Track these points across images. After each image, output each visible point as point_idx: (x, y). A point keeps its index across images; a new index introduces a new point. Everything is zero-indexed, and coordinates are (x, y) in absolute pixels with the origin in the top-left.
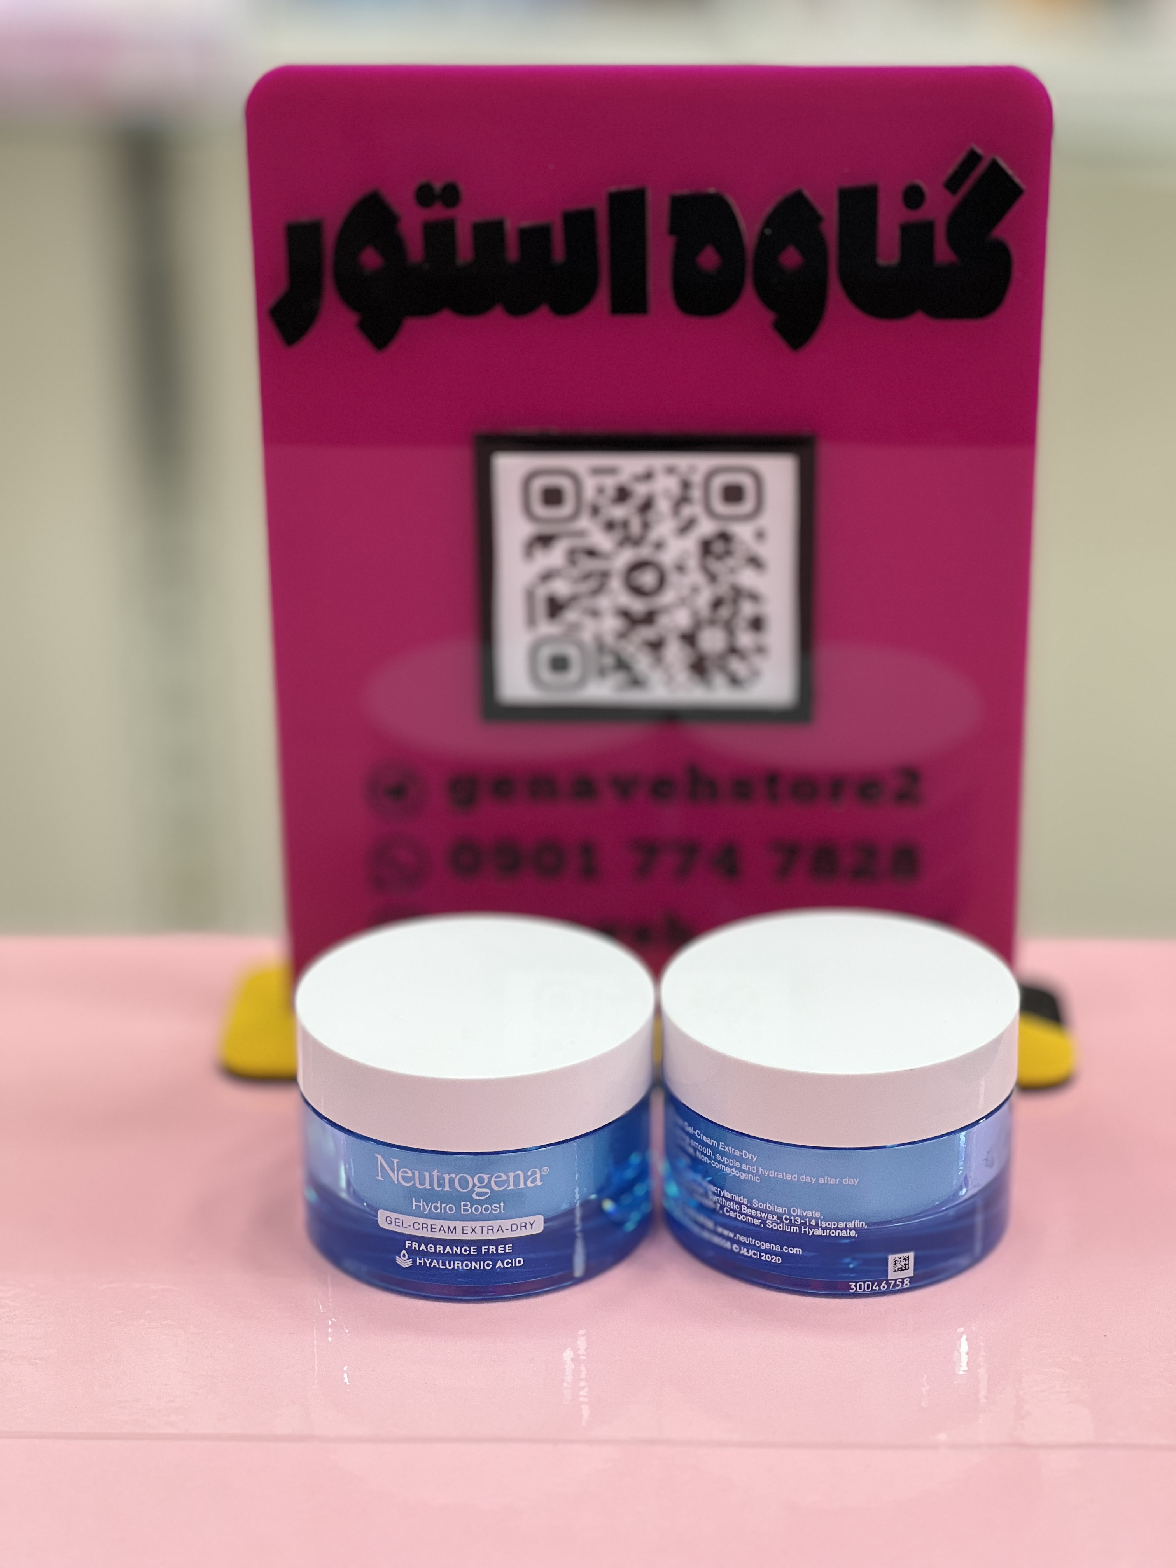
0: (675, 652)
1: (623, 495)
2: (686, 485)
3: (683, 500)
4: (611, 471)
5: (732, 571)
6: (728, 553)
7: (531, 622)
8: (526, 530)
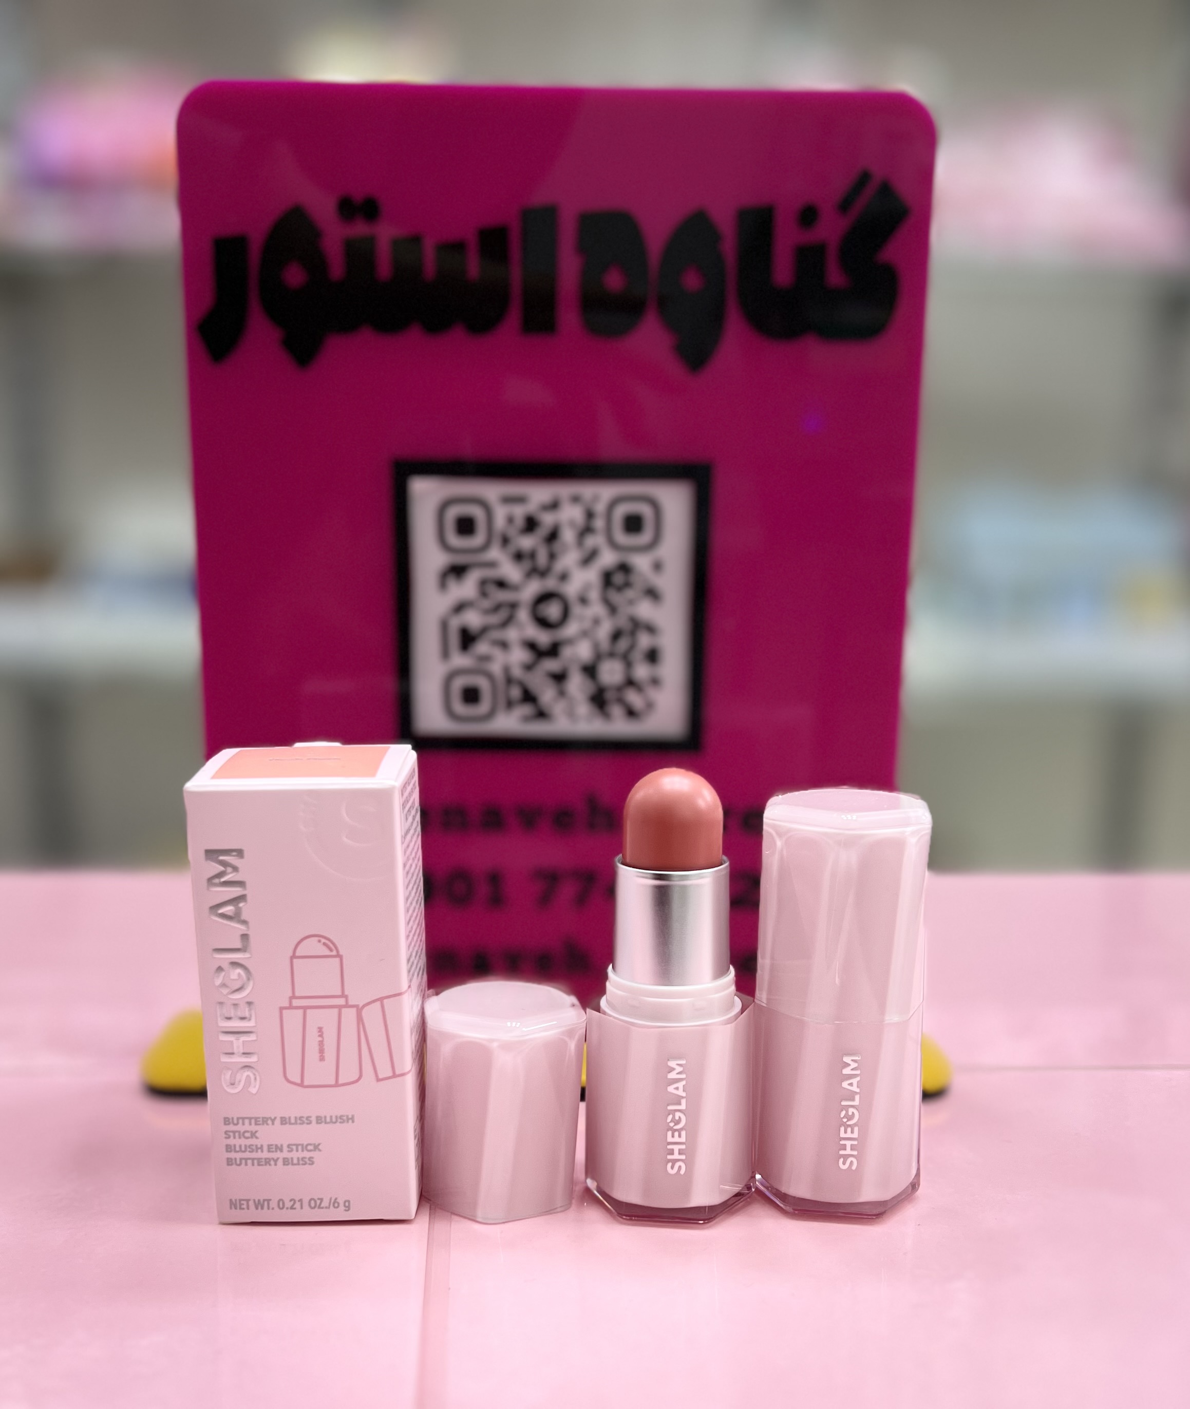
0: (577, 685)
1: (531, 524)
2: (590, 515)
3: (586, 530)
4: (520, 500)
5: (631, 602)
6: (627, 585)
7: (445, 654)
8: (441, 559)
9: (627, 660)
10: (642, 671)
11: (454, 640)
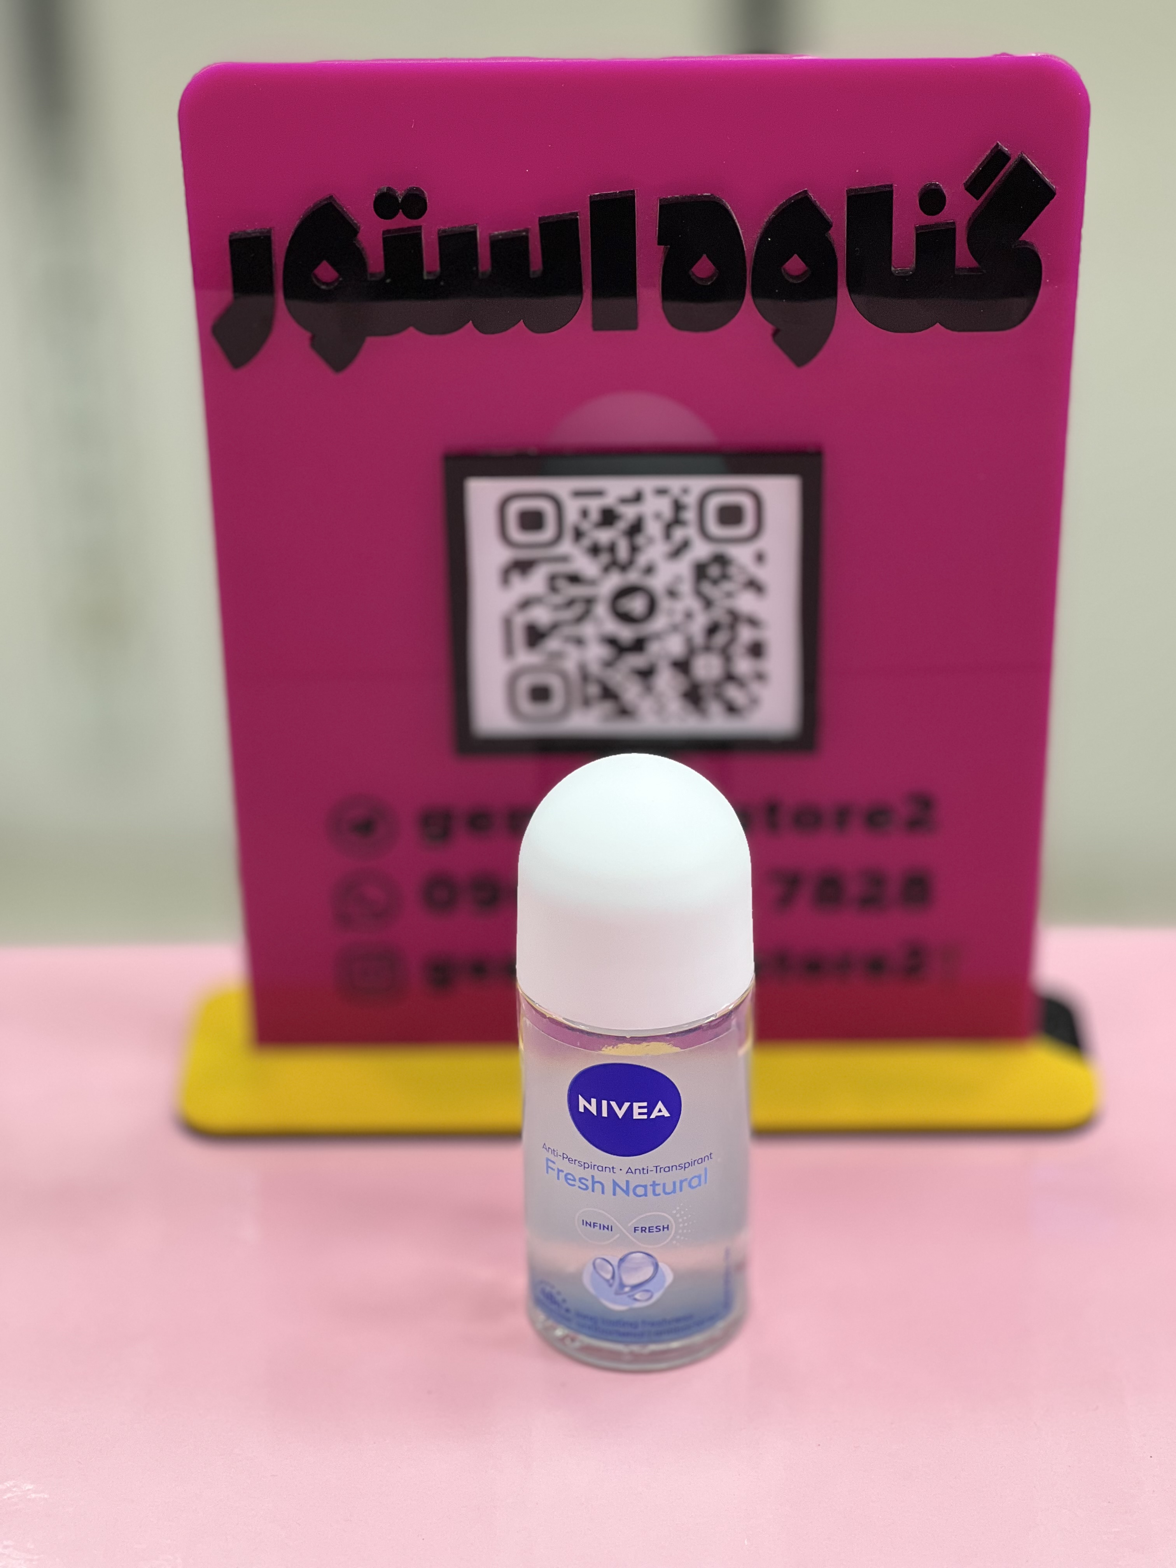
0: (667, 680)
1: (608, 517)
2: (678, 507)
3: (676, 521)
4: (598, 493)
5: (729, 595)
6: (725, 577)
7: (509, 650)
8: (503, 555)
9: (726, 654)
10: (743, 666)
11: (519, 636)
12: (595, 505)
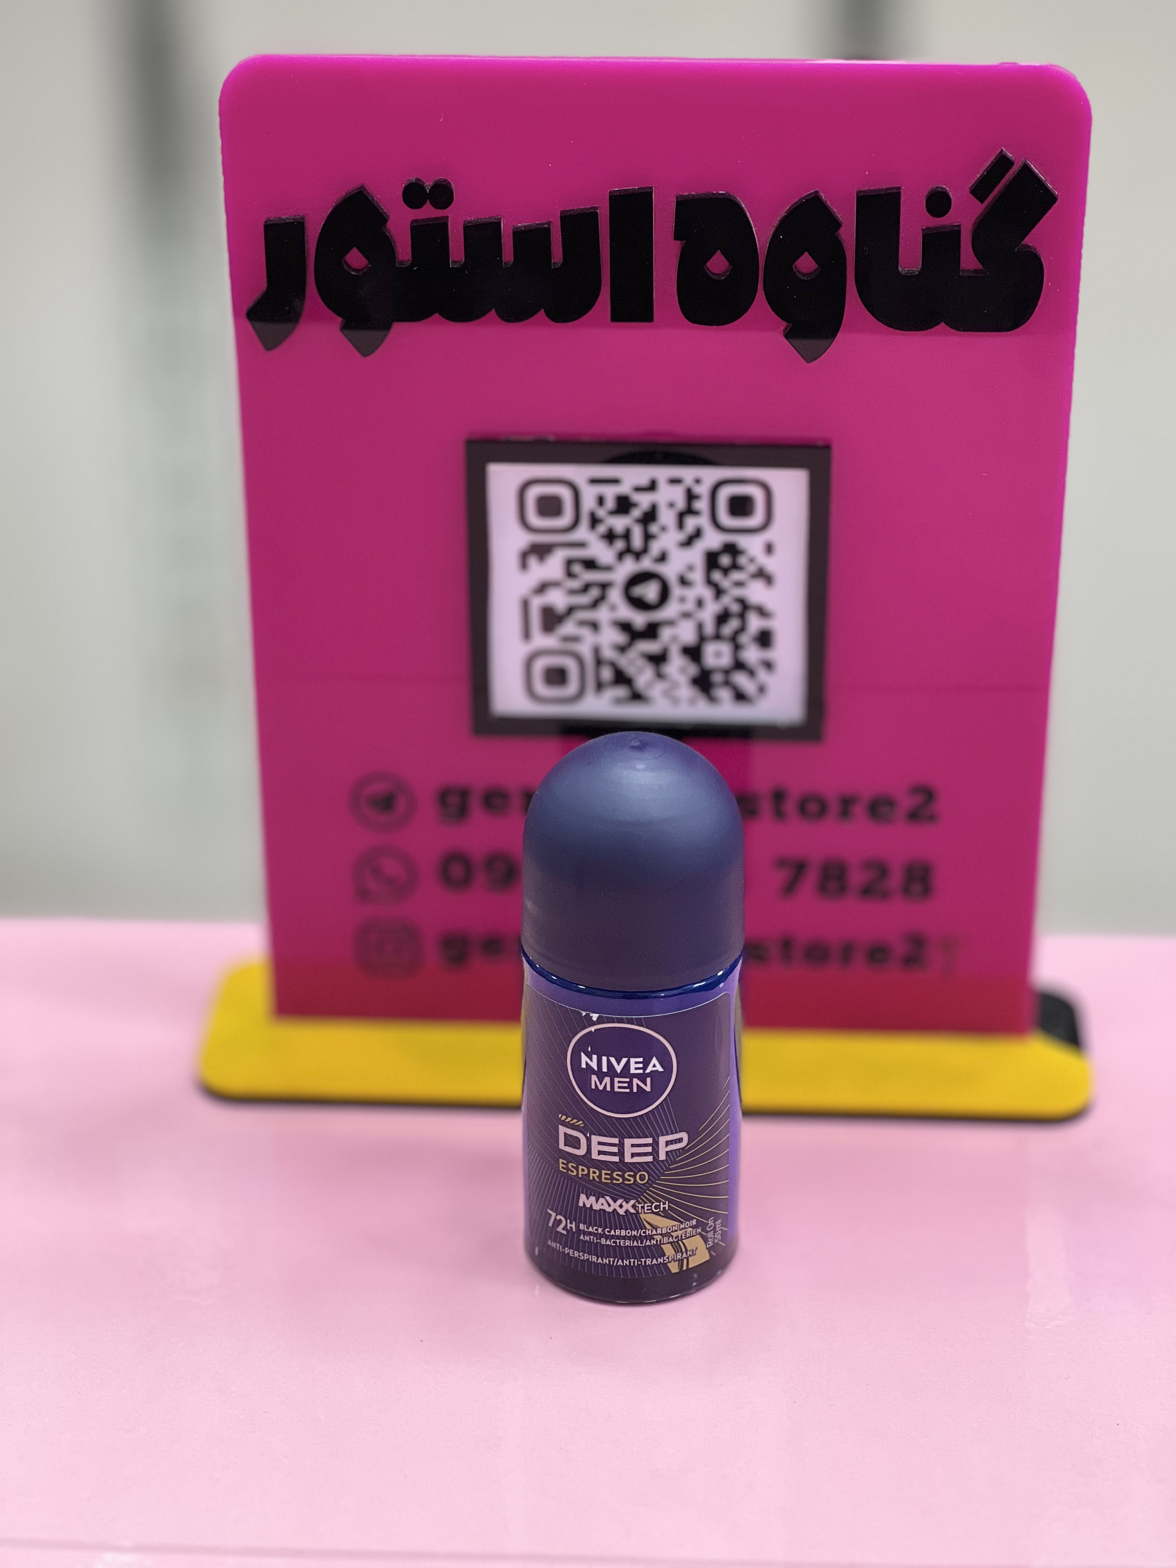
0: (677, 667)
1: (624, 505)
2: (691, 496)
3: (689, 511)
4: (615, 481)
5: (740, 584)
6: (735, 566)
7: (526, 633)
8: (522, 539)
9: (735, 642)
10: (752, 654)
11: (536, 619)
12: (610, 493)
